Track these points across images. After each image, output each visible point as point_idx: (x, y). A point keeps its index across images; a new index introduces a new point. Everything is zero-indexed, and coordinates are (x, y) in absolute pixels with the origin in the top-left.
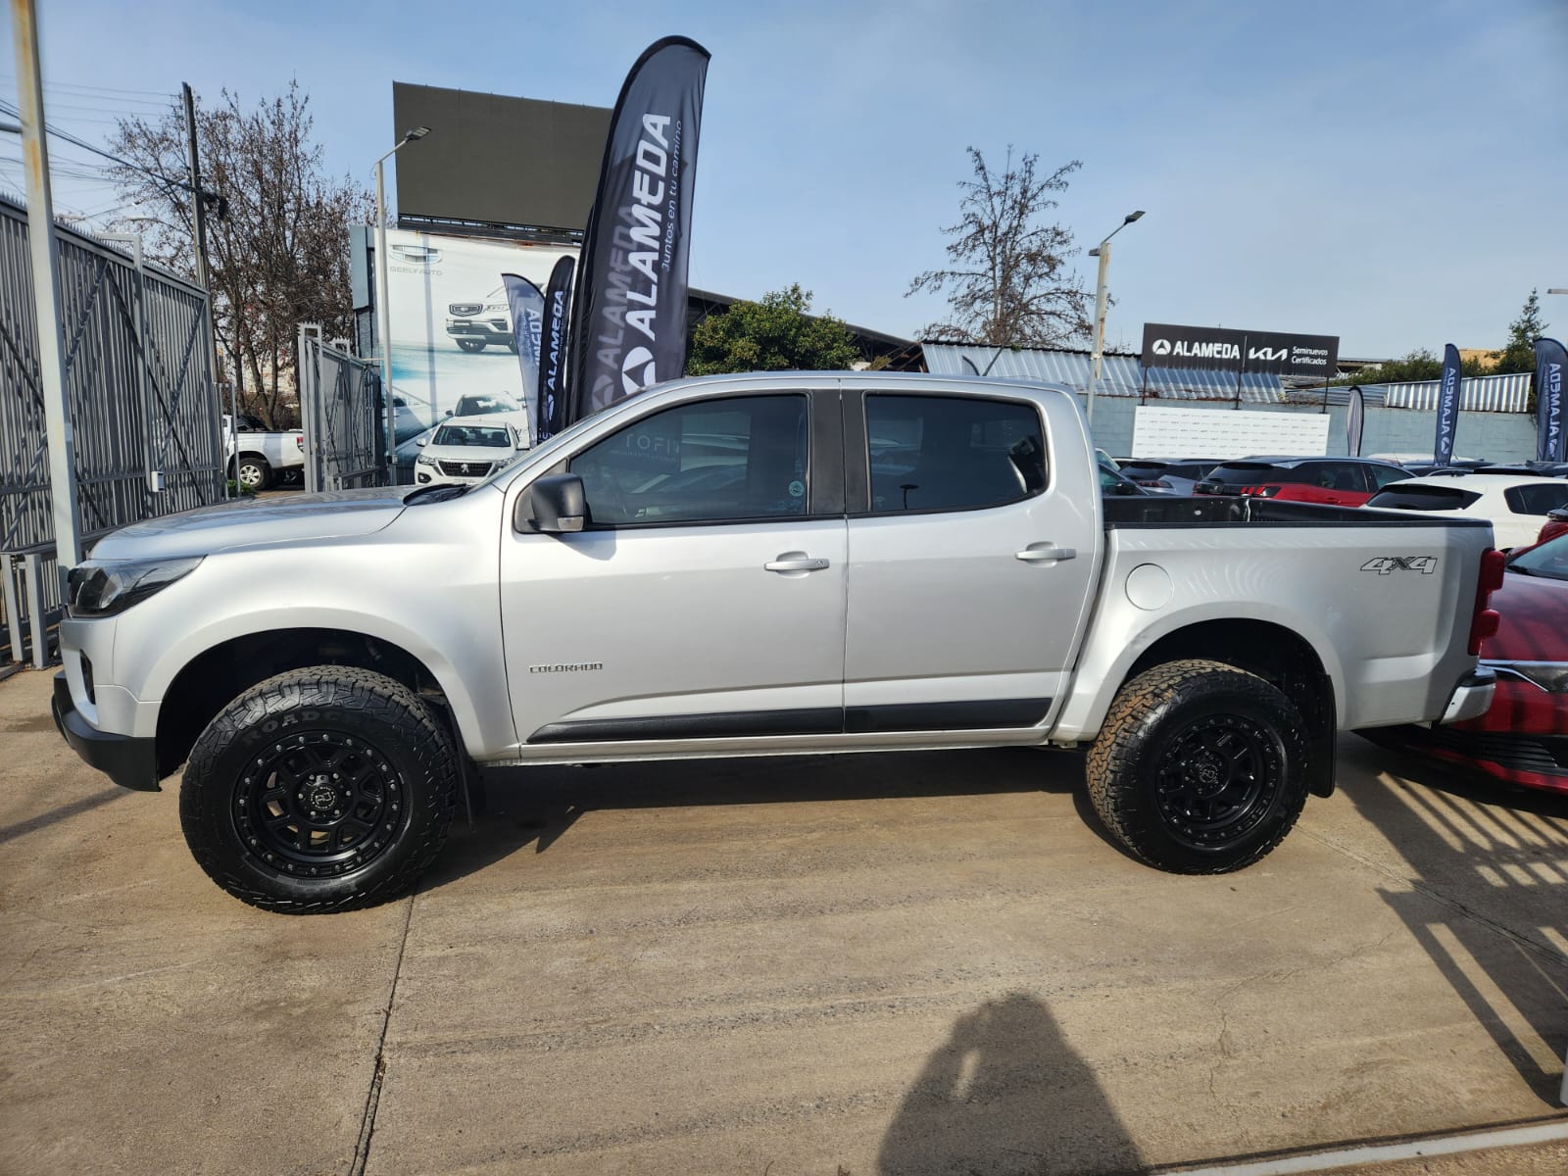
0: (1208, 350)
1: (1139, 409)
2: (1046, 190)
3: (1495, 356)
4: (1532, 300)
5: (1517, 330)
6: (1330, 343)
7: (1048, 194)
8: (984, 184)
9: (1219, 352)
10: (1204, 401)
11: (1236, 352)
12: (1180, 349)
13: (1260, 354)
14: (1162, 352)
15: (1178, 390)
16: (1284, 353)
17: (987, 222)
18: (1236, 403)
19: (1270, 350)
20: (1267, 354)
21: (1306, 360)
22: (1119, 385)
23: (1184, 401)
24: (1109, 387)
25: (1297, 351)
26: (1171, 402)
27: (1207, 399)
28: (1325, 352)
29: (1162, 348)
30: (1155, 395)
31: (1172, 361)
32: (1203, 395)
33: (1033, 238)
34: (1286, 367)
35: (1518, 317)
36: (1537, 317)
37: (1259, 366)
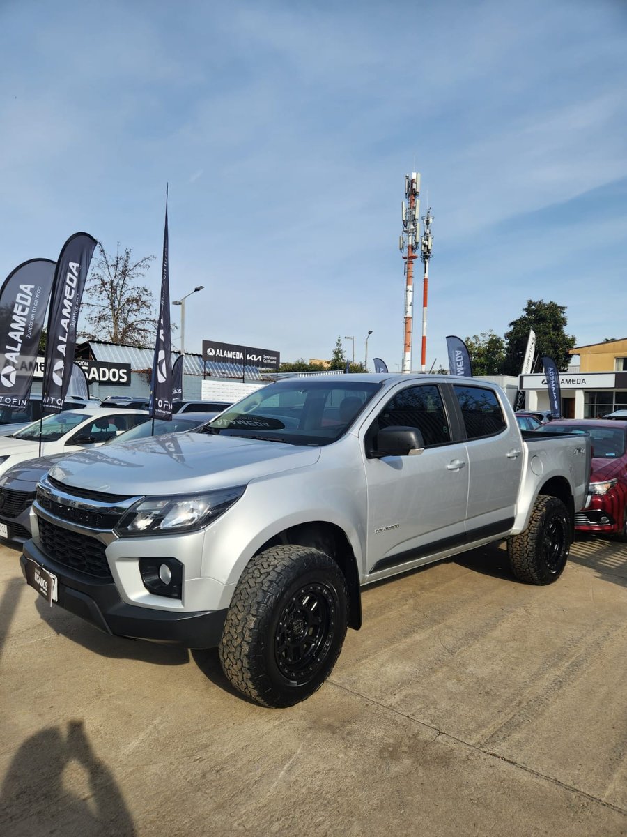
0: (230, 354)
1: (203, 381)
2: (138, 267)
3: (328, 363)
4: (339, 341)
5: (335, 352)
6: (277, 354)
7: (138, 270)
8: (104, 259)
9: (235, 356)
10: (230, 378)
11: (241, 356)
12: (219, 353)
13: (251, 358)
14: (211, 354)
15: (219, 373)
16: (260, 357)
17: (106, 280)
18: (243, 379)
19: (255, 356)
20: (253, 358)
21: (268, 361)
22: (192, 369)
23: (222, 378)
24: (189, 371)
25: (265, 357)
26: (216, 378)
27: (231, 377)
28: (275, 358)
29: (211, 352)
30: (209, 375)
31: (216, 358)
32: (229, 376)
33: (133, 291)
34: (261, 364)
35: (335, 347)
36: (342, 348)
37: (251, 363)
